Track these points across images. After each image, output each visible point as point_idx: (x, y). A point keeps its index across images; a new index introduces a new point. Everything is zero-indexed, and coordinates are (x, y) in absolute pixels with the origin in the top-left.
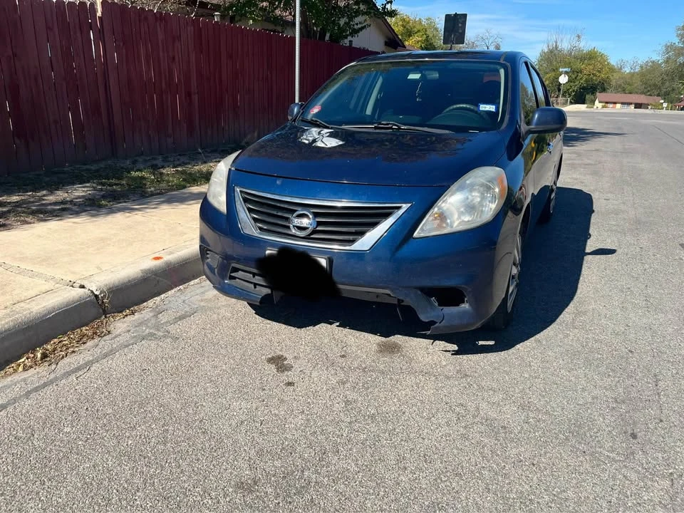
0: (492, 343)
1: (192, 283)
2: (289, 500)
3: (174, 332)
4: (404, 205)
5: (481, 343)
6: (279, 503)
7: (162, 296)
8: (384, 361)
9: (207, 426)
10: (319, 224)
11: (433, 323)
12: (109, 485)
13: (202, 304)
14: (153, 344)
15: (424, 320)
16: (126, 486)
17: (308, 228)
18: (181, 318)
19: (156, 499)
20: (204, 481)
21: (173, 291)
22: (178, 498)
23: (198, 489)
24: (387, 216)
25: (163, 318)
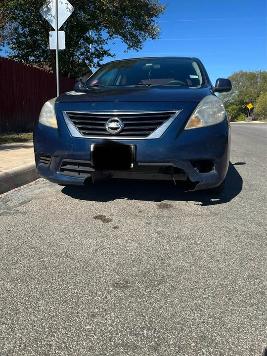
0: (218, 200)
1: (22, 187)
2: (157, 288)
3: (21, 210)
4: (177, 111)
5: (212, 200)
6: (151, 291)
7: (5, 194)
8: (166, 212)
9: (72, 255)
10: (126, 125)
11: (197, 182)
12: (12, 300)
13: (34, 196)
14: (10, 217)
15: (192, 181)
16: (27, 299)
17: (119, 128)
18: (23, 203)
19: (56, 303)
20: (88, 286)
21: (12, 191)
22: (74, 300)
23: (86, 292)
24: (167, 118)
25: (10, 204)
